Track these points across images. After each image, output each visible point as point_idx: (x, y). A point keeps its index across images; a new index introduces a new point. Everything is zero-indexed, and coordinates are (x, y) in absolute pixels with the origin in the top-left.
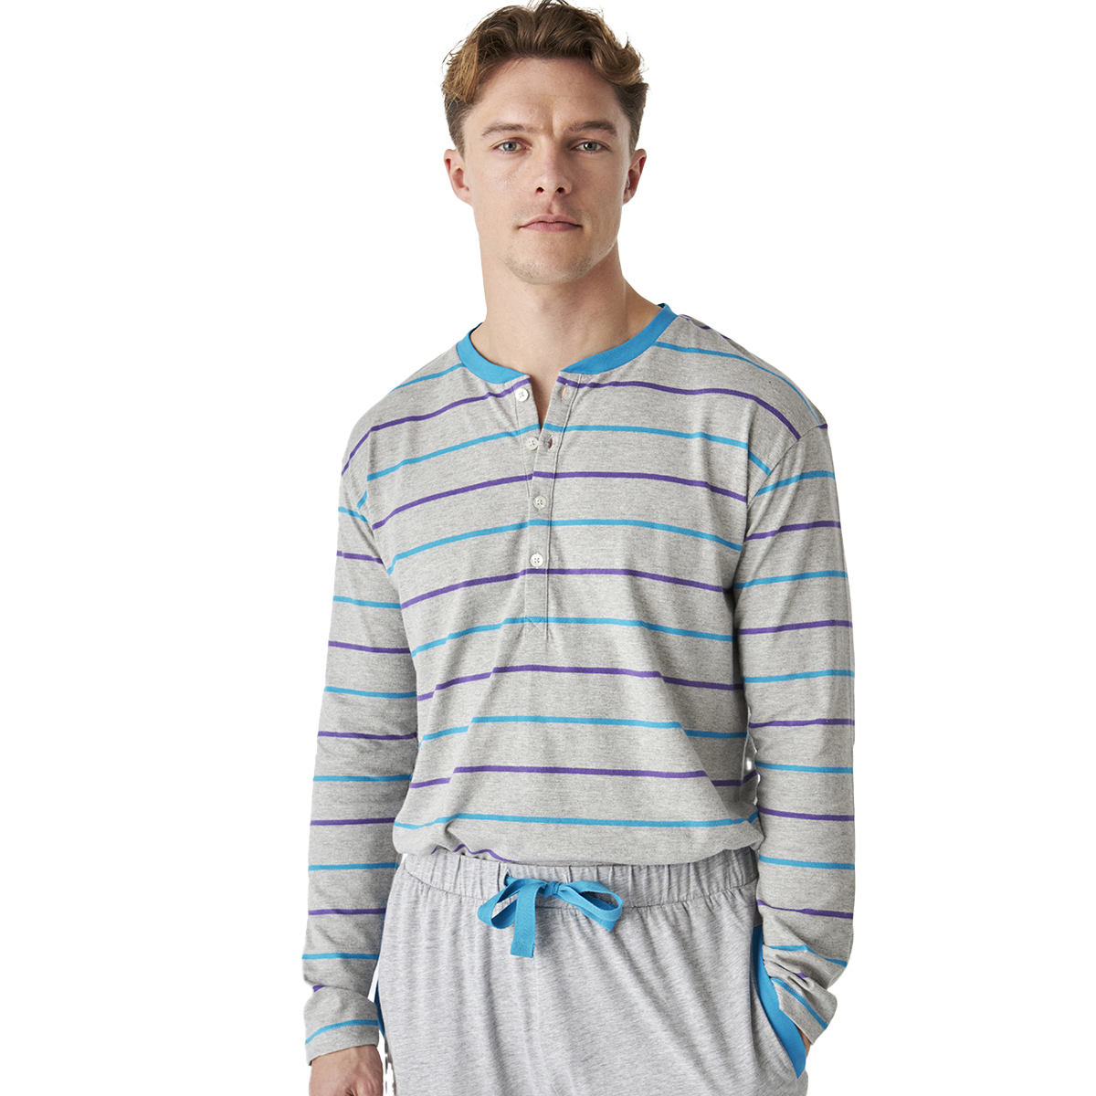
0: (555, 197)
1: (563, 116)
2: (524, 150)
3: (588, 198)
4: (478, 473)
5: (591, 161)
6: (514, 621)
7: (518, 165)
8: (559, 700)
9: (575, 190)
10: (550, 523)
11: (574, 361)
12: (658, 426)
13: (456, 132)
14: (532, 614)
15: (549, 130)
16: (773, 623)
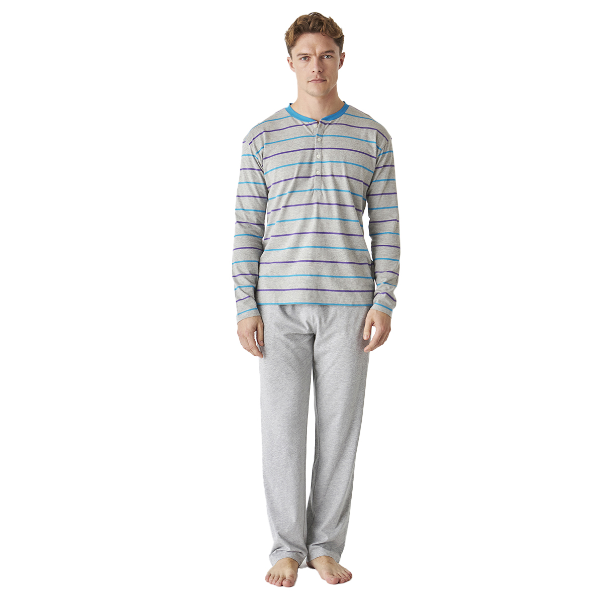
0: (318, 73)
1: (319, 50)
2: (308, 60)
3: (328, 72)
4: (300, 146)
5: (327, 61)
6: (311, 190)
7: (307, 64)
8: (325, 212)
9: (323, 71)
10: (322, 162)
11: (324, 117)
12: (350, 136)
13: (290, 52)
14: (317, 188)
15: (315, 54)
16: (381, 192)
